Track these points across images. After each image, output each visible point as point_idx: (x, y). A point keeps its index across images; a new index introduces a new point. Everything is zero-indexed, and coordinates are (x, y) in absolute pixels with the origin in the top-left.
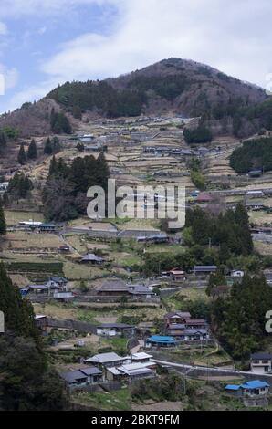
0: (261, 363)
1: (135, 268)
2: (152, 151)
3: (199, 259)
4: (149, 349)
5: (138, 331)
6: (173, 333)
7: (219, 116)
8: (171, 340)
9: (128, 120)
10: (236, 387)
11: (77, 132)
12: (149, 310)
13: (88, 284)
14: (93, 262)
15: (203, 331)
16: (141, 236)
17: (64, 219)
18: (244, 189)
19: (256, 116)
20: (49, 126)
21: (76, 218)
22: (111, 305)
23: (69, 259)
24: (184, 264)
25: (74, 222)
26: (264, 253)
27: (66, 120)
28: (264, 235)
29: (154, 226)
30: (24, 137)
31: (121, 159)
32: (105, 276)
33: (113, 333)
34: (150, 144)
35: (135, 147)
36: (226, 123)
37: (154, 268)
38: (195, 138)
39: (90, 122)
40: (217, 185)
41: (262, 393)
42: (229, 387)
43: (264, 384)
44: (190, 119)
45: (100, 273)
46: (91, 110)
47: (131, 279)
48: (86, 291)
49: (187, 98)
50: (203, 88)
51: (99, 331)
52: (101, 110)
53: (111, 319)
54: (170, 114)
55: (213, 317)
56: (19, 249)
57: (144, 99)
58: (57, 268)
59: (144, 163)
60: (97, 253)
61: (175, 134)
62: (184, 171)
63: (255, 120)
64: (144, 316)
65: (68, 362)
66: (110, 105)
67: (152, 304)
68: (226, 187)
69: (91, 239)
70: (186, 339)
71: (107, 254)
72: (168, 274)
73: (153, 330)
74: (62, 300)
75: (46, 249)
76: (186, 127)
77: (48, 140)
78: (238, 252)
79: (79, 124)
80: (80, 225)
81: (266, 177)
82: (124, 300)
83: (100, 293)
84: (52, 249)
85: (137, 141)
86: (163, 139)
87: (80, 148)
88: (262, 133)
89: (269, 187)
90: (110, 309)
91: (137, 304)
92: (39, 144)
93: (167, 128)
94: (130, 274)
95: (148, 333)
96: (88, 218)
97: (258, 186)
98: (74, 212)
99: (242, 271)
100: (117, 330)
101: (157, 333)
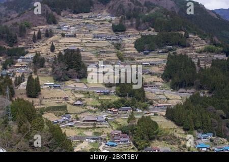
1: (96, 107)
2: (98, 37)
3: (123, 103)
4: (107, 147)
5: (101, 139)
6: (116, 141)
7: (129, 18)
8: (115, 144)
9: (85, 15)
11: (59, 23)
12: (106, 129)
13: (79, 116)
14: (79, 105)
15: (126, 139)
16: (98, 90)
17: (63, 81)
18: (141, 61)
19: (147, 21)
20: (46, 20)
21: (68, 80)
22: (88, 126)
23: (69, 103)
24: (117, 106)
25: (68, 82)
27: (54, 17)
28: (150, 88)
30: (33, 26)
31: (83, 41)
32: (85, 112)
33: (92, 141)
34: (96, 32)
35: (89, 35)
36: (132, 22)
37: (105, 107)
38: (119, 29)
39: (65, 17)
40: (129, 58)
44: (115, 17)
45: (83, 110)
46: (65, 10)
47: (95, 112)
48: (78, 119)
49: (113, 5)
51: (87, 140)
52: (70, 10)
53: (89, 133)
54: (105, 13)
55: (130, 133)
56: (47, 99)
57: (91, 3)
58: (64, 108)
59: (95, 45)
60: (80, 100)
61: (107, 26)
62: (113, 50)
63: (146, 23)
64: (103, 132)
66: (75, 7)
67: (106, 126)
68: (133, 59)
69: (76, 92)
70: (121, 143)
71: (84, 100)
72: (111, 111)
73: (107, 139)
74: (71, 126)
75: (58, 98)
76: (113, 22)
77: (47, 30)
78: (139, 99)
79: (60, 17)
80: (70, 84)
81: (151, 54)
82: (94, 124)
83: (84, 121)
84: (61, 98)
85: (90, 31)
86: (102, 29)
87: (63, 35)
88: (150, 30)
89: (152, 60)
90: (89, 128)
91: (100, 126)
92: (41, 30)
93: (104, 22)
94: (94, 110)
95: (105, 139)
96: (73, 81)
97: (148, 60)
98: (67, 78)
99: (141, 109)
100: (94, 139)
101: (109, 140)
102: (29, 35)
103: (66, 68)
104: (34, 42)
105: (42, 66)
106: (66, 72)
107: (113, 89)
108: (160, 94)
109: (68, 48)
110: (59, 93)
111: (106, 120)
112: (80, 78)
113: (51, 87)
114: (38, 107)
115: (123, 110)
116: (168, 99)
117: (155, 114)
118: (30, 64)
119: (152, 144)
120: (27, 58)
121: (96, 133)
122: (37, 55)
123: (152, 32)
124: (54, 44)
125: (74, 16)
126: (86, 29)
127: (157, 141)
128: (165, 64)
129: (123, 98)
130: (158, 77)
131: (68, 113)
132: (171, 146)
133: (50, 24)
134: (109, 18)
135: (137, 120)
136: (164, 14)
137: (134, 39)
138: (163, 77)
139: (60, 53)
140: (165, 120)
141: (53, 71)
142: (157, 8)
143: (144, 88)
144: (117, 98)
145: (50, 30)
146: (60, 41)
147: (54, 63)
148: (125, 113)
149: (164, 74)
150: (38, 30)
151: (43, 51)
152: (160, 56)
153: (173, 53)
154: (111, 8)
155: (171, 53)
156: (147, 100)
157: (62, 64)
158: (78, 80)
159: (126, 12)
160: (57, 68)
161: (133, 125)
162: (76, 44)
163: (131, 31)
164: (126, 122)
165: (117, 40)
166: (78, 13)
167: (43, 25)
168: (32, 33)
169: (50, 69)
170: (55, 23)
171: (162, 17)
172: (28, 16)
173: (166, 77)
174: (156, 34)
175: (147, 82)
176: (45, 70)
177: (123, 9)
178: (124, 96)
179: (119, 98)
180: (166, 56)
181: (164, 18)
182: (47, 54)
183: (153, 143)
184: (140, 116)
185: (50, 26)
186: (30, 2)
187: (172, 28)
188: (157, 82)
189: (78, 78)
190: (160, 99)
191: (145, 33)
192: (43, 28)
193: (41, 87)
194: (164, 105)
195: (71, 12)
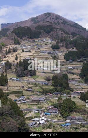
0: (69, 119)
1: (40, 92)
2: (43, 52)
3: (56, 90)
4: (45, 116)
5: (42, 110)
6: (50, 112)
7: (62, 41)
8: (49, 114)
9: (36, 40)
10: (63, 125)
11: (21, 44)
12: (44, 105)
13: (29, 97)
14: (30, 91)
15: (56, 111)
16: (41, 82)
17: (21, 77)
18: (68, 66)
19: (72, 43)
20: (13, 42)
21: (24, 76)
22: (34, 103)
23: (24, 90)
24: (52, 92)
25: (24, 77)
26: (72, 88)
27: (18, 41)
28: (72, 82)
29: (44, 79)
30: (6, 46)
31: (35, 55)
32: (33, 95)
33: (36, 112)
34: (42, 49)
35: (38, 51)
36: (63, 43)
37: (45, 92)
38: (55, 48)
39: (25, 40)
41: (69, 126)
42: (62, 125)
43: (69, 124)
44: (53, 41)
45: (32, 94)
46: (25, 37)
47: (39, 95)
48: (29, 99)
49: (53, 34)
50: (57, 31)
51: (33, 111)
52: (28, 37)
53: (35, 107)
54: (48, 38)
55: (59, 107)
56: (11, 87)
57: (40, 33)
58: (21, 92)
59: (41, 56)
60: (31, 88)
61: (49, 46)
64: (43, 107)
65: (28, 120)
66: (31, 35)
67: (45, 103)
68: (63, 65)
69: (29, 83)
70: (53, 113)
71: (33, 88)
72: (48, 94)
73: (45, 111)
74: (24, 103)
75: (18, 87)
76: (52, 44)
77: (14, 48)
78: (65, 88)
79: (22, 41)
80: (26, 79)
81: (74, 63)
82: (38, 102)
83: (32, 100)
84: (20, 87)
85: (38, 48)
86: (46, 48)
87: (23, 51)
88: (73, 48)
89: (74, 66)
90: (35, 104)
91: (41, 103)
92: (11, 48)
93: (47, 44)
94: (39, 94)
95: (44, 111)
96: (27, 77)
97: (71, 66)
98: (24, 75)
99: (66, 94)
100: (37, 111)
101: (46, 111)
102: (3, 50)
103: (23, 69)
104: (7, 54)
105: (10, 68)
106: (23, 72)
107: (51, 82)
108: (78, 86)
109: (26, 58)
110: (19, 84)
111: (45, 100)
112: (31, 75)
113: (14, 80)
114: (6, 91)
115: (55, 94)
116: (83, 88)
117: (74, 97)
118: (3, 67)
119: (71, 115)
120: (2, 64)
121: (39, 107)
122: (8, 62)
123: (75, 50)
124: (18, 56)
125: (30, 40)
126: (36, 48)
127: (74, 113)
128: (81, 68)
129: (56, 87)
130: (77, 75)
131: (23, 96)
132: (83, 116)
133: (16, 44)
134: (50, 41)
135: (63, 100)
136: (82, 39)
137: (64, 54)
138: (80, 75)
139: (20, 61)
140: (80, 101)
141: (16, 71)
142: (78, 36)
143: (69, 82)
144: (52, 87)
145: (16, 47)
146: (21, 54)
147: (17, 66)
148: (57, 96)
149: (80, 74)
150: (9, 48)
151: (11, 60)
152: (79, 64)
153: (87, 62)
154: (51, 36)
155: (85, 62)
156: (70, 89)
157: (21, 67)
158: (30, 76)
159: (60, 38)
160: (19, 69)
161: (61, 103)
162: (30, 56)
163: (63, 49)
164: (57, 101)
165: (54, 54)
166: (32, 38)
167: (12, 45)
168: (6, 49)
169: (14, 70)
170: (19, 44)
171: (81, 41)
172: (3, 40)
173: (82, 75)
174: (77, 50)
175: (71, 78)
176: (12, 71)
177: (58, 36)
178: (56, 86)
179: (54, 87)
180: (82, 63)
181: (82, 42)
182: (13, 62)
183: (72, 113)
184: (65, 98)
185: (16, 45)
186: (6, 32)
187: (86, 47)
188: (76, 78)
189: (30, 75)
190: (78, 88)
191: (71, 50)
192: (12, 46)
193: (9, 80)
194: (80, 92)
195: (28, 38)
